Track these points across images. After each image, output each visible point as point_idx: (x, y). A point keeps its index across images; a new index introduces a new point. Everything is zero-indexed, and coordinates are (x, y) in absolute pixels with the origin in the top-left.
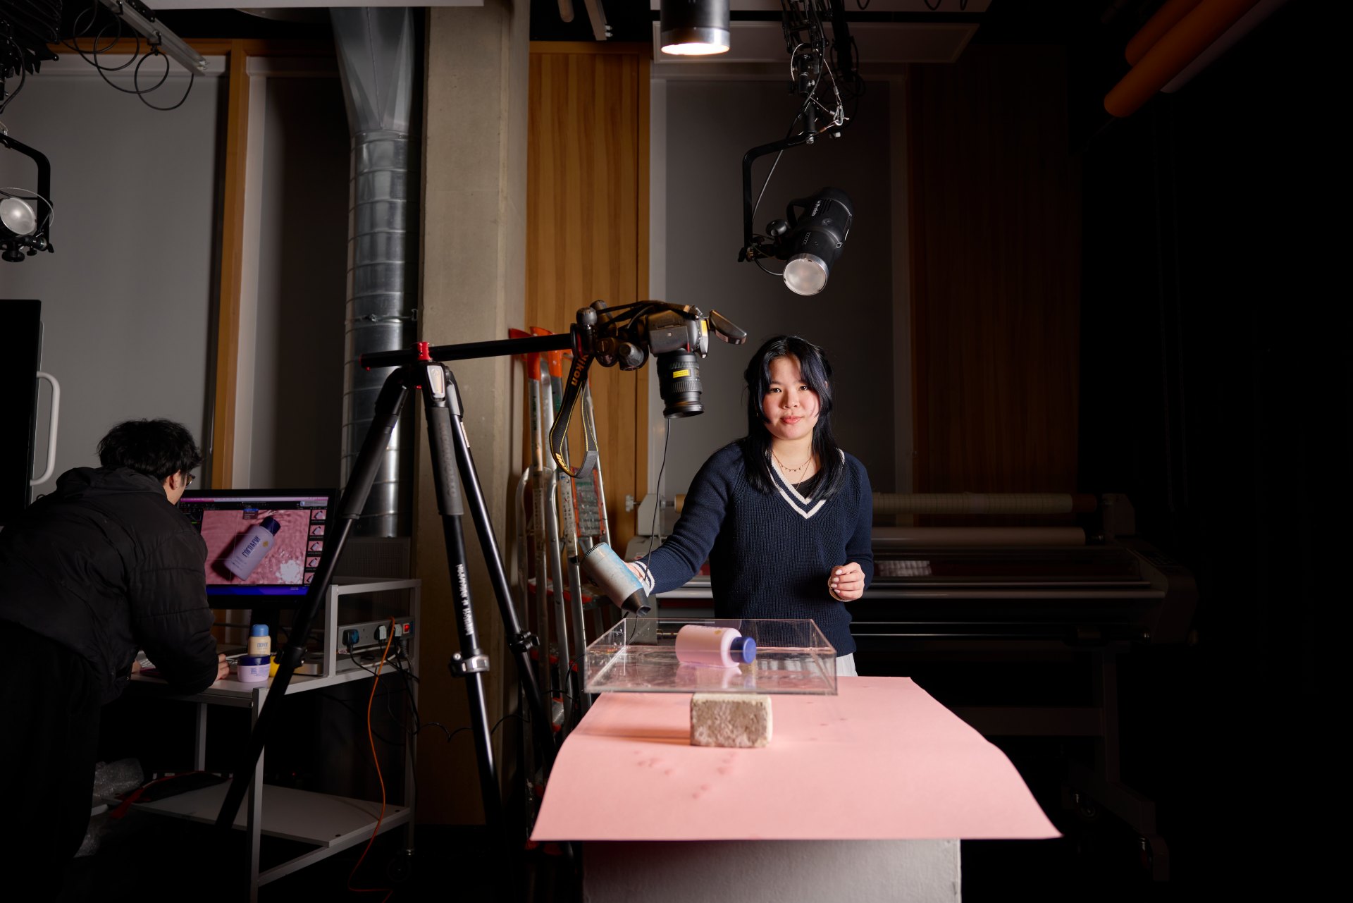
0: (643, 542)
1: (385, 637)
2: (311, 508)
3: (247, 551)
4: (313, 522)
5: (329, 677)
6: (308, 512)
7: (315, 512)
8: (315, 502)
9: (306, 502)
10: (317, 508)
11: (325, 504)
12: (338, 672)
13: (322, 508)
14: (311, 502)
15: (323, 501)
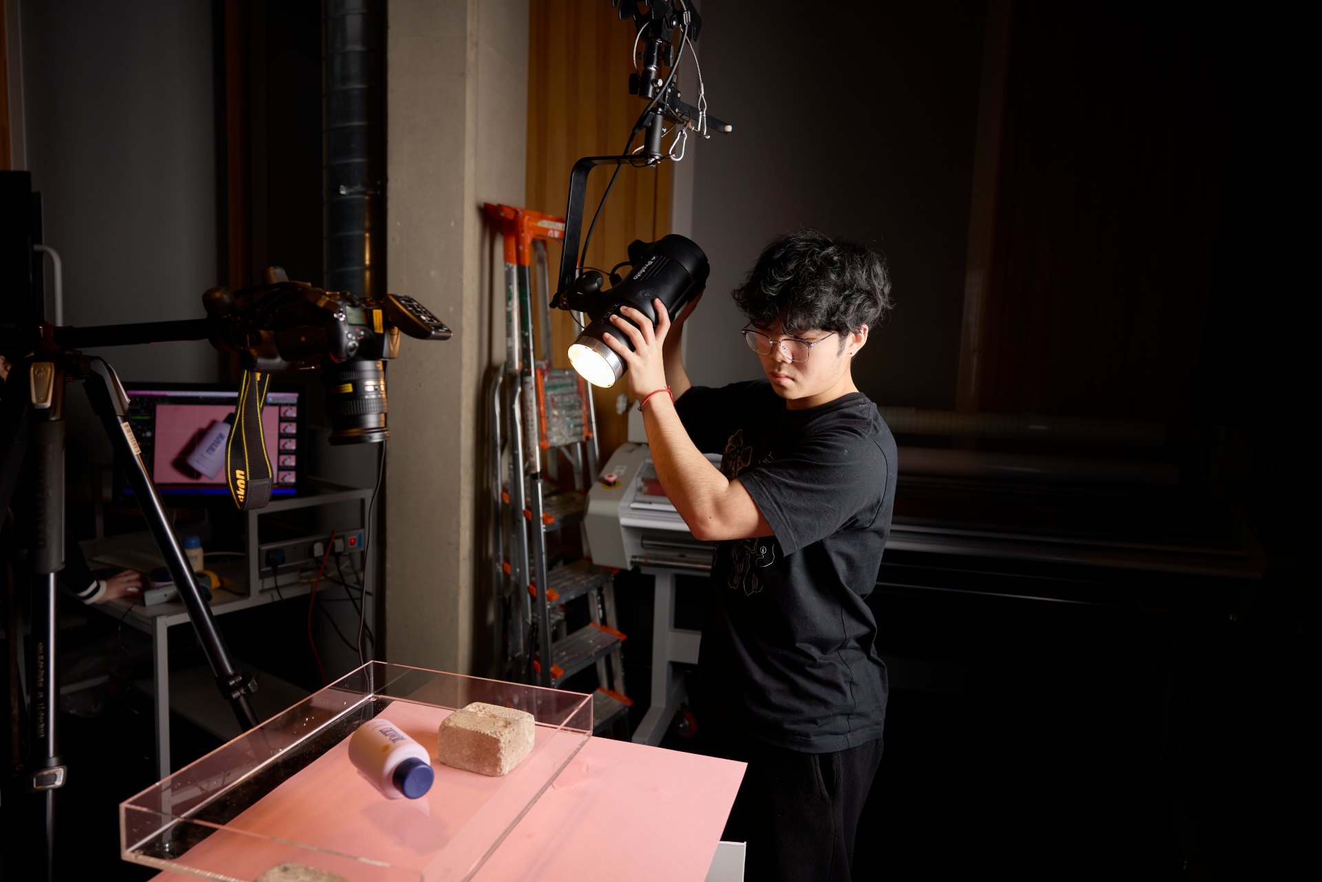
0: (631, 451)
1: (322, 554)
2: (280, 405)
3: (211, 449)
4: (283, 419)
5: (250, 599)
6: (276, 408)
7: (284, 409)
8: (283, 398)
9: (273, 398)
10: (286, 405)
11: (295, 401)
12: (262, 591)
13: (292, 405)
14: (280, 398)
15: (292, 397)
